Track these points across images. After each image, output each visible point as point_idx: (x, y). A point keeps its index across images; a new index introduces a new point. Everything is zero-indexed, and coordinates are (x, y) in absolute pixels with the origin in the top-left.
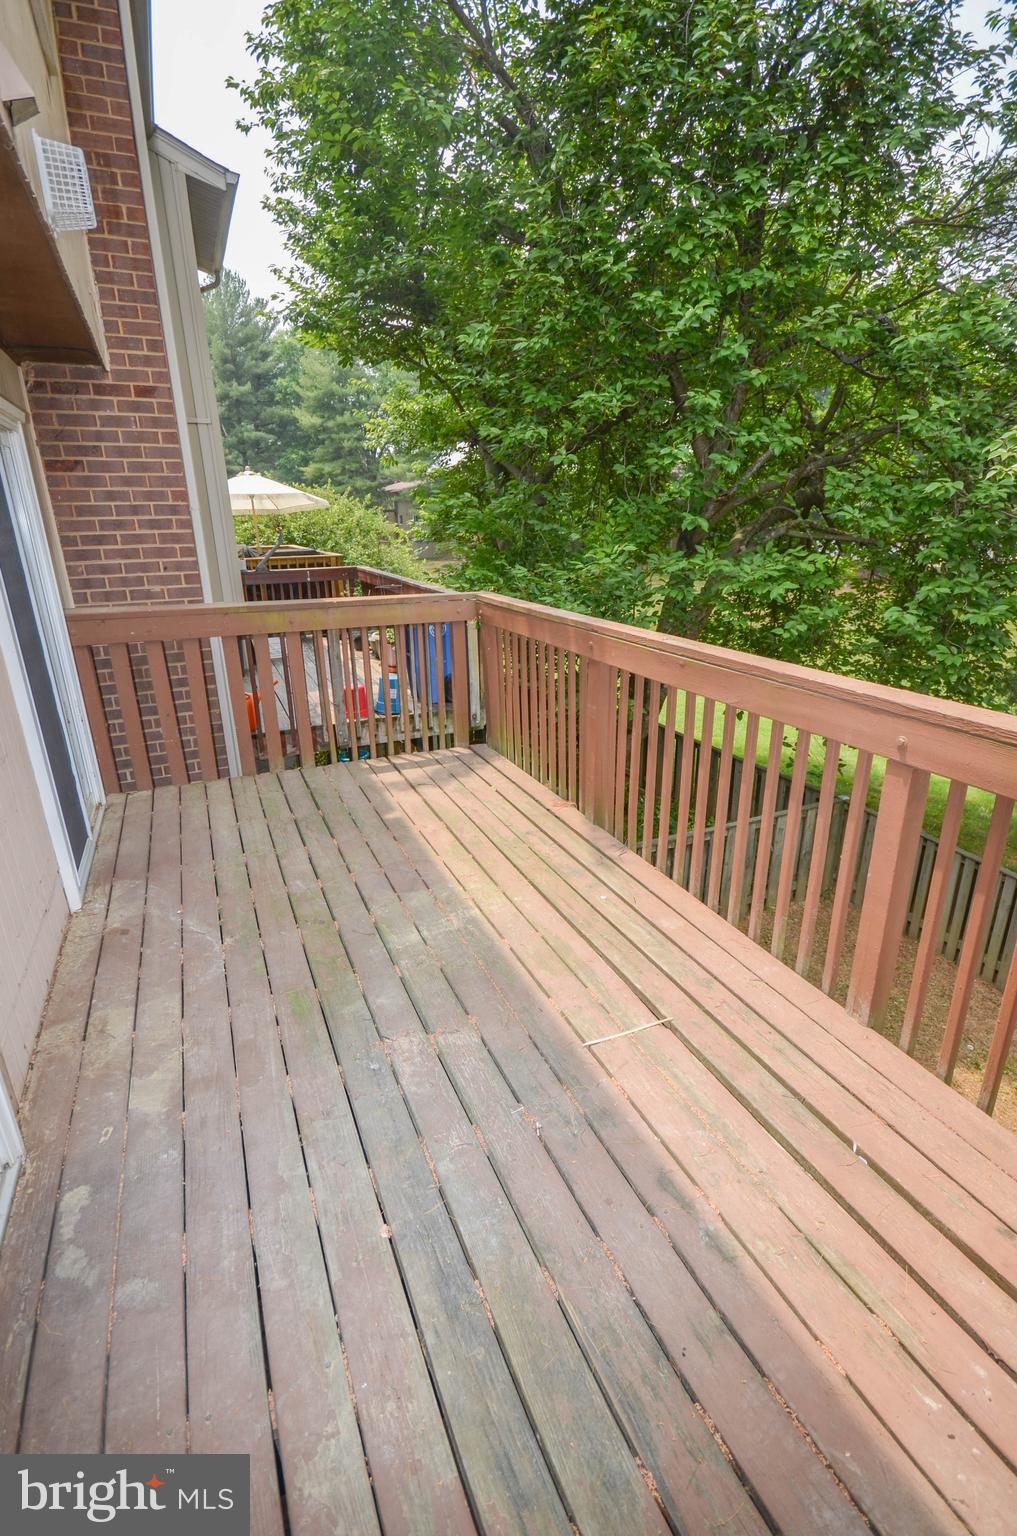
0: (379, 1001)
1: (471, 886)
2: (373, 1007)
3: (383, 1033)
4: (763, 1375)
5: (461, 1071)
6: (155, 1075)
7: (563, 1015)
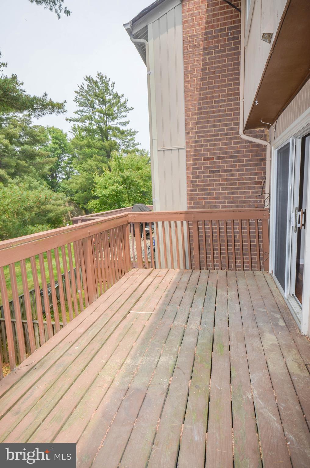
0: (193, 340)
1: (109, 379)
2: (196, 339)
3: (198, 331)
4: (177, 286)
5: (185, 318)
6: (271, 343)
7: (148, 320)
